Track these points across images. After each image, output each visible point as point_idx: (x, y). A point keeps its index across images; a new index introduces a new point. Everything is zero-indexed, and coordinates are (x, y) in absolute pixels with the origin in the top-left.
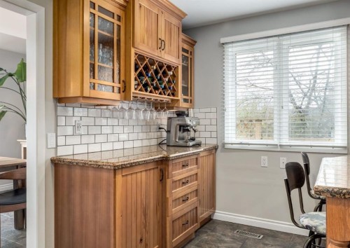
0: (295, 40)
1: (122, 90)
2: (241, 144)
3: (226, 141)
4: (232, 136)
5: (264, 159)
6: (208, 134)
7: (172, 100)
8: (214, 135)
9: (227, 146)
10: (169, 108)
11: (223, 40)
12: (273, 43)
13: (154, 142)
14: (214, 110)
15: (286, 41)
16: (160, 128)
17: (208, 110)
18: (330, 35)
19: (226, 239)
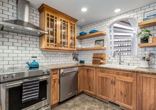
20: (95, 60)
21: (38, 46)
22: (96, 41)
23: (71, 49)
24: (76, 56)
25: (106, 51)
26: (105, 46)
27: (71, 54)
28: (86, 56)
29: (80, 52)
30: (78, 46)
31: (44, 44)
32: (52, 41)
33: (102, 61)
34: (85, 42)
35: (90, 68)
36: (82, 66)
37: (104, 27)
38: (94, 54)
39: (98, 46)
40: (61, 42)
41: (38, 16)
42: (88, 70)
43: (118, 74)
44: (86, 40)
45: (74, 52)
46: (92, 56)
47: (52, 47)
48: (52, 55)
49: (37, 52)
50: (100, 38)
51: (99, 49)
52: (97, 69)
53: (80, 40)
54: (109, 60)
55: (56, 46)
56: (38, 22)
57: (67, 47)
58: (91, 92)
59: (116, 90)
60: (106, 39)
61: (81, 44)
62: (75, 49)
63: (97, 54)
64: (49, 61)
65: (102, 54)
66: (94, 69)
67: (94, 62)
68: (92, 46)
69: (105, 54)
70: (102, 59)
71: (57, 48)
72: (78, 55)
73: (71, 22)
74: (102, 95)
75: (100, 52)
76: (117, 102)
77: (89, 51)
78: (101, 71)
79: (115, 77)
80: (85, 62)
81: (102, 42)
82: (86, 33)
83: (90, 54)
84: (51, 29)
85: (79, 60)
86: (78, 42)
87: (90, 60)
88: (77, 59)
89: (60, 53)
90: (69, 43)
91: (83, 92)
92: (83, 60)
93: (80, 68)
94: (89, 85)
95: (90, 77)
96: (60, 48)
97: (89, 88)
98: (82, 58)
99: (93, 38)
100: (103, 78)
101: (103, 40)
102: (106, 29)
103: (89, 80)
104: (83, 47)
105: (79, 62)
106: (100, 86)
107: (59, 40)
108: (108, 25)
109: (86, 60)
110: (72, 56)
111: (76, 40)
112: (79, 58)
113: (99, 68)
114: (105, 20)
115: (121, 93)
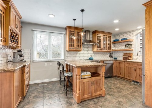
0: (54, 34)
1: (4, 41)
2: (39, 60)
3: (34, 60)
4: (36, 58)
5: (46, 64)
6: (27, 58)
7: (16, 46)
8: (29, 58)
9: (34, 61)
10: (15, 49)
11: (33, 29)
12: (48, 34)
13: (5, 61)
14: (29, 50)
15: (52, 34)
16: (8, 56)
17: (27, 50)
18: (61, 35)
19: (38, 88)
20: (125, 58)
21: (92, 50)
22: (126, 45)
23: (109, 51)
24: (111, 55)
25: (133, 51)
26: (132, 48)
27: (108, 53)
28: (118, 55)
29: (114, 52)
30: (113, 48)
31: (95, 49)
32: (99, 47)
33: (130, 58)
34: (118, 45)
35: (121, 62)
36: (116, 61)
37: (132, 36)
38: (124, 54)
39: (127, 48)
40: (103, 47)
41: (92, 35)
42: (119, 63)
43: (138, 65)
44: (118, 44)
45: (110, 52)
46: (123, 55)
47: (99, 50)
48: (98, 54)
49: (91, 53)
50: (129, 43)
51: (128, 51)
52: (125, 62)
53: (114, 44)
54: (135, 58)
55: (101, 49)
56: (92, 38)
57: (106, 50)
58: (121, 76)
59: (136, 74)
60: (133, 44)
61: (115, 47)
62: (111, 51)
63: (127, 53)
64: (96, 57)
65: (130, 53)
66: (124, 62)
67: (124, 58)
68: (123, 48)
69: (132, 54)
70: (130, 57)
71: (101, 50)
72: (112, 54)
73: (109, 35)
74: (128, 77)
75: (129, 52)
76: (137, 80)
77: (121, 52)
78: (128, 64)
79: (136, 67)
80: (118, 59)
81: (130, 46)
82: (119, 40)
83: (122, 53)
84: (98, 41)
85: (113, 57)
86: (113, 46)
87: (121, 57)
88: (112, 57)
89: (101, 53)
90: (107, 47)
91: (116, 76)
92: (116, 57)
93: (114, 61)
94: (120, 72)
95: (121, 67)
96: (103, 50)
97: (120, 73)
98: (115, 56)
99: (124, 43)
100: (129, 67)
101: (131, 44)
102: (133, 37)
103: (120, 69)
104: (117, 49)
105: (113, 58)
106: (127, 72)
107: (102, 47)
108: (135, 34)
109: (118, 57)
110: (108, 54)
111: (111, 44)
112: (113, 56)
113: (126, 61)
114: (132, 31)
115: (139, 75)
